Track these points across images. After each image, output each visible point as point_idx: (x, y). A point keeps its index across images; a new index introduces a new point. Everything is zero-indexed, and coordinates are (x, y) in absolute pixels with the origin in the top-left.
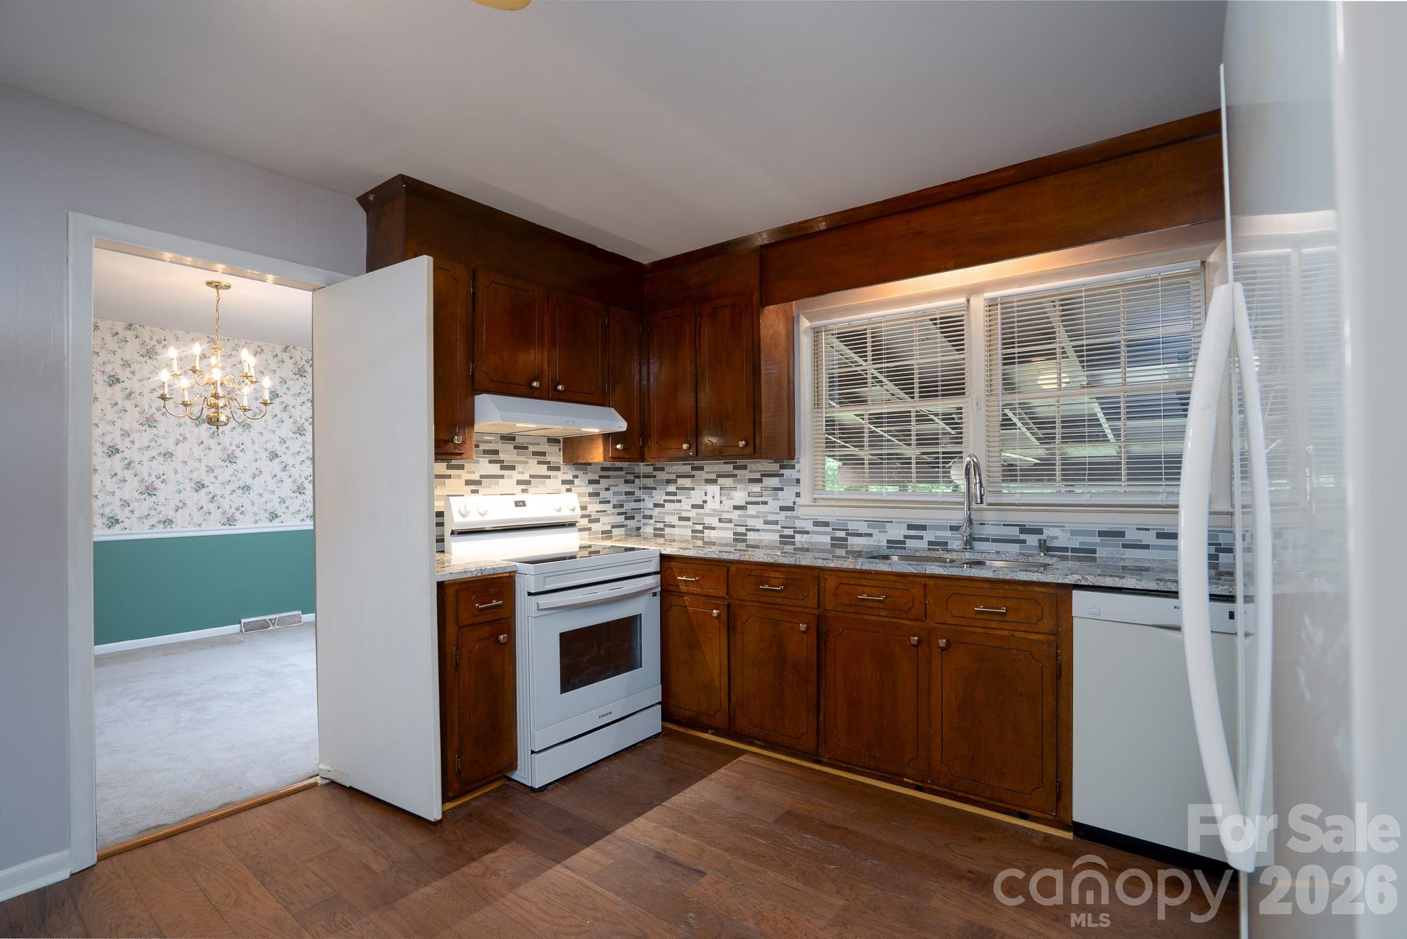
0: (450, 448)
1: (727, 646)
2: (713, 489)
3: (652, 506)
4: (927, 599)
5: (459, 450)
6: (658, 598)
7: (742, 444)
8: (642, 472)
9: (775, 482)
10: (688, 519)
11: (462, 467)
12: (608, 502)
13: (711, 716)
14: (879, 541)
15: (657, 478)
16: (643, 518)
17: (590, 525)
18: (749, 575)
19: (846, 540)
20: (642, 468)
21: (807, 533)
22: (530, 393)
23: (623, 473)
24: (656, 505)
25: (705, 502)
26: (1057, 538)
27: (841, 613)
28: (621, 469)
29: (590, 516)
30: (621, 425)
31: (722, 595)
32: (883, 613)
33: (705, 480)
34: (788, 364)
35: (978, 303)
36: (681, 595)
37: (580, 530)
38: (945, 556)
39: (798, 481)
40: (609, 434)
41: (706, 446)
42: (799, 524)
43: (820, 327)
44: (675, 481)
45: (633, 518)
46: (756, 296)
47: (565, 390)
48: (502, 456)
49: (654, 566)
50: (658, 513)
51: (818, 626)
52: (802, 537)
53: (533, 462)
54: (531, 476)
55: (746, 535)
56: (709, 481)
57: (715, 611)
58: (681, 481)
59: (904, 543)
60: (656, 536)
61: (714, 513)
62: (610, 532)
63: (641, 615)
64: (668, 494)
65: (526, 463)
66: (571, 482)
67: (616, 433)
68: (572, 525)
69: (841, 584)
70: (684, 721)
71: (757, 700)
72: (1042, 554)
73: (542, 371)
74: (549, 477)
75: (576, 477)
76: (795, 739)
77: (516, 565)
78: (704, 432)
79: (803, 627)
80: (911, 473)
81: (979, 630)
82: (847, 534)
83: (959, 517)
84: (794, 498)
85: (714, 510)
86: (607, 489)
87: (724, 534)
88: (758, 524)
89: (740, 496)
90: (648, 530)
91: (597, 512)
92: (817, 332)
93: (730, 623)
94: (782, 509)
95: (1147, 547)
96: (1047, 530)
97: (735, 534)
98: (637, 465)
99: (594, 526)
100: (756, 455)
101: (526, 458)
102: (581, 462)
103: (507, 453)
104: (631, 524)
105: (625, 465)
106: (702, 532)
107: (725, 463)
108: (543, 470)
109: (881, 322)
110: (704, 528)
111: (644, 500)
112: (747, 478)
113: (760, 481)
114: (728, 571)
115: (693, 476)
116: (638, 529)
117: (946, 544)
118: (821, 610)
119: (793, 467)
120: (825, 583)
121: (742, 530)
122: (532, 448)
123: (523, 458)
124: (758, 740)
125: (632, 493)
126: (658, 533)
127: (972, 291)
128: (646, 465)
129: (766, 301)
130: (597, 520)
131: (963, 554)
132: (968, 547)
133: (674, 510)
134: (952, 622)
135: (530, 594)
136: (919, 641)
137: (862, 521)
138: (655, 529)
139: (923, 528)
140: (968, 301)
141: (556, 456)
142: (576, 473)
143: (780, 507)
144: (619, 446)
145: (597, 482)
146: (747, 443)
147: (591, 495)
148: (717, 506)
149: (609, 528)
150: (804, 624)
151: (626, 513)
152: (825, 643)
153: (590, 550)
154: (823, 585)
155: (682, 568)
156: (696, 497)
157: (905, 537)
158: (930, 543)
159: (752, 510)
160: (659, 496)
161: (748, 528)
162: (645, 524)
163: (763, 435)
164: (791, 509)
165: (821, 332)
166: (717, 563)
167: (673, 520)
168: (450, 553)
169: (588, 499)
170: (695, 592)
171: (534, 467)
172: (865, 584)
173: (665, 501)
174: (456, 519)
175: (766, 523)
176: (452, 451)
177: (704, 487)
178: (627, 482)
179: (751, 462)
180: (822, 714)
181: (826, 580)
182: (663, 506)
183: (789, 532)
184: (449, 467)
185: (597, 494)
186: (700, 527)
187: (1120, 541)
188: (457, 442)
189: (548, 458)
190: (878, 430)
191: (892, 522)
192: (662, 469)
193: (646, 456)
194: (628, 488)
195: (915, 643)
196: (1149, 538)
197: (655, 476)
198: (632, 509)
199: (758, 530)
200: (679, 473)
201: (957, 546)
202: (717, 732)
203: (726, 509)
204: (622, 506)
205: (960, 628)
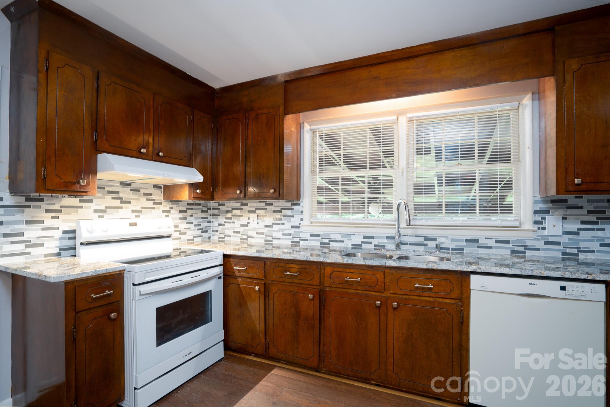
0: (77, 188)
1: (264, 307)
2: (253, 216)
3: (217, 225)
4: (386, 280)
5: (84, 189)
6: (222, 280)
7: (272, 191)
8: (212, 206)
9: (289, 213)
10: (238, 232)
11: (92, 201)
12: (192, 223)
13: (254, 347)
14: (347, 245)
15: (221, 210)
16: (212, 232)
17: (180, 236)
18: (278, 266)
19: (329, 244)
20: (212, 204)
21: (307, 240)
22: (140, 156)
23: (201, 207)
24: (220, 225)
25: (248, 223)
26: (444, 243)
27: (333, 288)
28: (200, 204)
29: (180, 231)
30: (200, 179)
31: (261, 278)
32: (359, 288)
33: (249, 211)
34: (297, 149)
35: (403, 120)
36: (236, 277)
37: (173, 239)
38: (386, 253)
39: (302, 212)
40: (192, 184)
41: (250, 192)
42: (302, 236)
43: (316, 129)
44: (231, 212)
45: (206, 231)
46: (282, 109)
47: (163, 156)
48: (121, 195)
49: (220, 261)
50: (221, 229)
51: (320, 296)
52: (304, 242)
53: (143, 199)
54: (142, 208)
55: (272, 241)
56: (250, 212)
57: (257, 287)
58: (235, 212)
59: (361, 245)
60: (219, 241)
61: (254, 229)
62: (193, 240)
63: (211, 290)
64: (227, 218)
65: (139, 199)
66: (169, 212)
67: (197, 183)
68: (168, 237)
69: (334, 271)
70: (238, 350)
71: (282, 338)
72: (438, 252)
73: (148, 143)
74: (154, 208)
75: (172, 208)
76: (305, 360)
77: (125, 266)
78: (249, 184)
79: (311, 296)
80: (339, 208)
81: (416, 297)
82: (329, 241)
83: (392, 232)
84: (299, 221)
85: (254, 228)
86: (191, 216)
87: (260, 241)
88: (279, 235)
89: (269, 220)
90: (215, 238)
91: (185, 228)
92: (313, 132)
93: (266, 292)
94: (293, 227)
95: (490, 247)
96: (439, 239)
97: (265, 241)
98: (210, 202)
99: (183, 237)
100: (280, 197)
101: (139, 197)
102: (175, 200)
103: (125, 193)
104: (205, 235)
105: (202, 202)
106: (247, 239)
107: (260, 202)
108: (150, 204)
109: (350, 128)
110: (248, 237)
111: (213, 222)
112: (273, 210)
113: (280, 212)
114: (265, 264)
115: (242, 209)
116: (210, 238)
117: (384, 246)
118: (322, 286)
119: (299, 204)
120: (324, 271)
121: (270, 238)
122: (142, 191)
123: (137, 197)
124: (282, 360)
125: (206, 218)
126: (221, 240)
127: (400, 113)
128: (214, 202)
129: (286, 113)
130: (185, 233)
131: (396, 252)
132: (398, 248)
133: (230, 227)
134: (400, 293)
135: (134, 285)
136: (381, 304)
137: (338, 234)
138: (219, 238)
139: (372, 237)
140: (398, 118)
141: (158, 196)
142: (172, 206)
143: (292, 226)
144: (198, 191)
145: (185, 212)
146: (275, 191)
147: (181, 219)
148: (255, 225)
149: (192, 238)
150: (311, 294)
151: (202, 229)
152: (324, 305)
153: (180, 251)
154: (323, 272)
155: (237, 262)
156: (244, 220)
157: (362, 242)
158: (375, 246)
159: (275, 227)
160: (222, 220)
161: (273, 237)
162: (213, 235)
163: (284, 187)
164: (298, 227)
165: (316, 132)
166: (258, 259)
167: (230, 233)
168: (79, 256)
169: (179, 221)
170: (244, 276)
171: (144, 202)
172: (349, 271)
173: (225, 222)
174: (84, 235)
175: (283, 235)
176: (79, 190)
177: (249, 215)
178: (203, 211)
179: (276, 202)
180: (322, 346)
181: (324, 269)
182: (224, 225)
183: (297, 239)
184: (81, 201)
185: (185, 219)
186: (245, 237)
187: (476, 244)
188: (82, 184)
189: (153, 197)
190: (332, 188)
191: (354, 234)
192: (224, 205)
193: (215, 197)
194: (204, 215)
195: (379, 305)
196: (491, 243)
197: (220, 209)
198: (206, 227)
199: (279, 239)
200: (234, 207)
201: (390, 247)
202: (257, 355)
203: (260, 227)
204: (200, 225)
205: (405, 297)
